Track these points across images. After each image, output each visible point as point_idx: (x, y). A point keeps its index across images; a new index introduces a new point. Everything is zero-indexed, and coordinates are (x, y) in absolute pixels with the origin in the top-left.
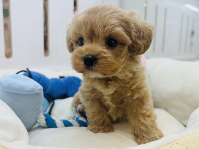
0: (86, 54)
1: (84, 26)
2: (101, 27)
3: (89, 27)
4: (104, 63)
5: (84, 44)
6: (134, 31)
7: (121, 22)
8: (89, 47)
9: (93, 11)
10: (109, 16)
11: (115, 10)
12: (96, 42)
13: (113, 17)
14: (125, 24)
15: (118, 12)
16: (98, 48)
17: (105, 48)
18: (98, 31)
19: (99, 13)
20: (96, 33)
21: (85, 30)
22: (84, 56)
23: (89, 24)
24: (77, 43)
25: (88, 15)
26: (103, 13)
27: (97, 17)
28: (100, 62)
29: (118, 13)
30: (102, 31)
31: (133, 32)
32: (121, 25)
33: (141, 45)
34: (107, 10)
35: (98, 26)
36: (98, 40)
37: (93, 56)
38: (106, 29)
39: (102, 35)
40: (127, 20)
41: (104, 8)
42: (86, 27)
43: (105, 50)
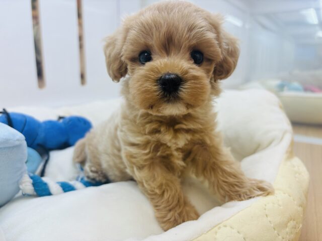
1: (155, 28)
2: (184, 30)
5: (154, 59)
6: (225, 43)
16: (183, 64)
18: (180, 37)
23: (163, 25)
24: (133, 60)
27: (175, 15)
30: (187, 36)
31: (224, 44)
35: (180, 29)
37: (177, 75)
38: (193, 33)
42: (159, 31)
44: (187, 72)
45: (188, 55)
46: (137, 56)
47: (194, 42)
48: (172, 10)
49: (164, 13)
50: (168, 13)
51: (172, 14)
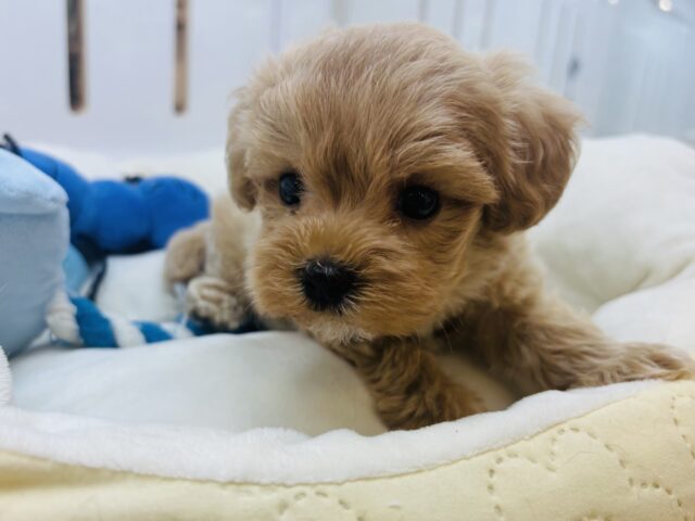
0: (310, 256)
1: (304, 130)
2: (379, 144)
3: (327, 138)
4: (385, 301)
6: (514, 149)
7: (464, 114)
8: (325, 225)
9: (346, 61)
10: (415, 90)
11: (443, 60)
12: (355, 204)
13: (433, 97)
14: (481, 124)
15: (452, 69)
16: (364, 236)
17: (394, 231)
18: (365, 159)
19: (370, 72)
20: (356, 163)
21: (310, 150)
22: (303, 263)
23: (325, 123)
25: (320, 76)
26: (388, 71)
27: (364, 93)
28: (370, 294)
29: (454, 75)
30: (386, 158)
31: (511, 153)
32: (465, 129)
33: (533, 202)
34: (405, 59)
35: (369, 139)
36: (363, 193)
37: (342, 269)
38: (401, 152)
39: (380, 176)
40: (489, 107)
41: (391, 48)
42: (314, 137)
43: (393, 242)
44: (366, 263)
45: (384, 206)
46: (277, 178)
47: (403, 174)
48: (359, 71)
49: (337, 80)
50: (345, 82)
51: (357, 84)
